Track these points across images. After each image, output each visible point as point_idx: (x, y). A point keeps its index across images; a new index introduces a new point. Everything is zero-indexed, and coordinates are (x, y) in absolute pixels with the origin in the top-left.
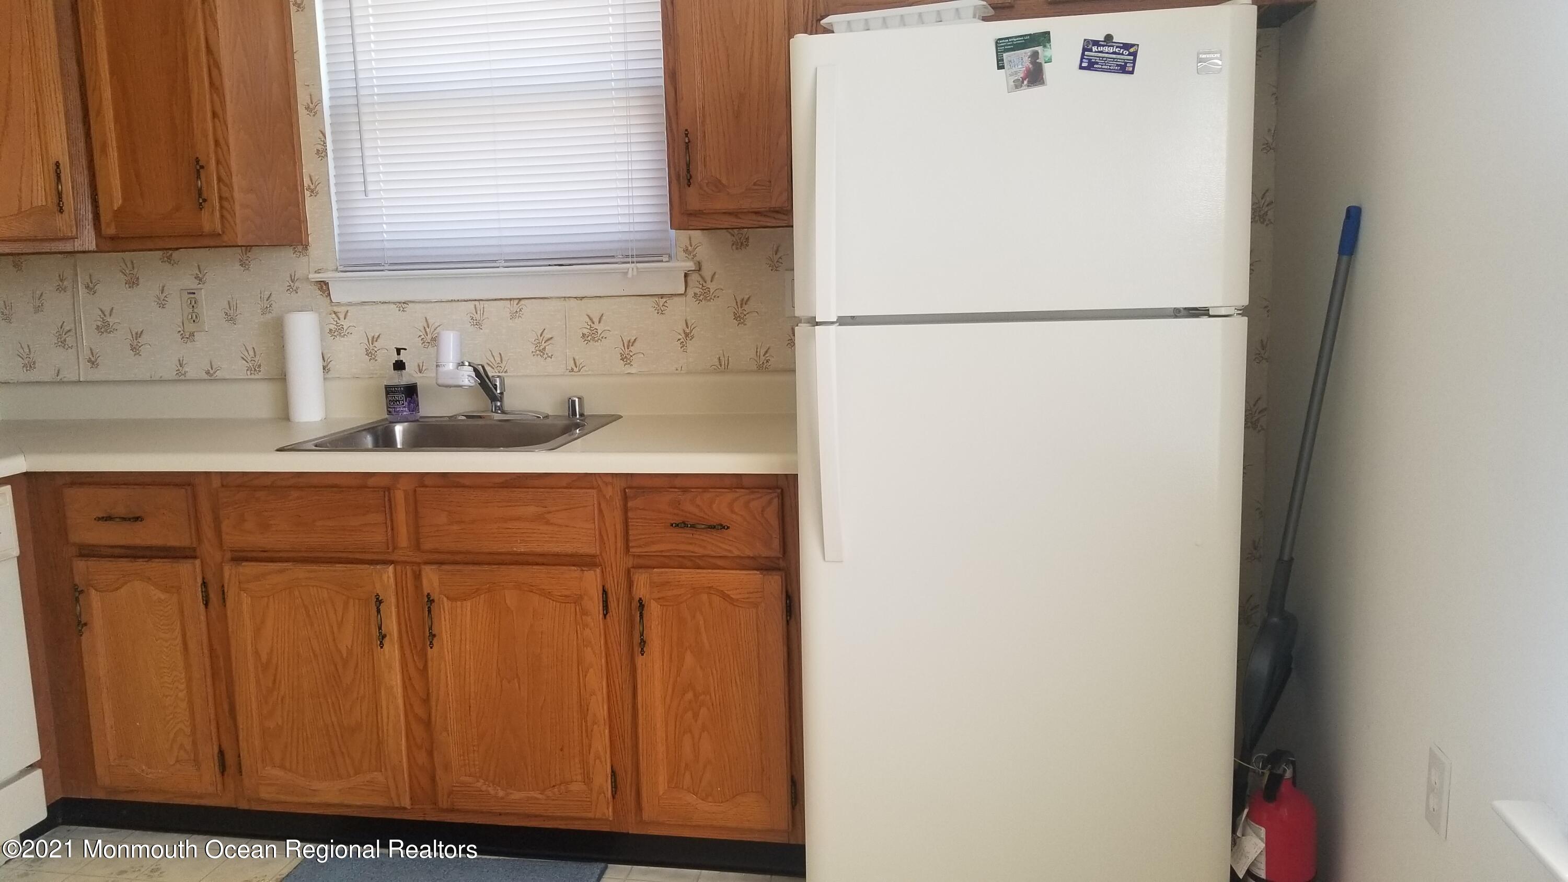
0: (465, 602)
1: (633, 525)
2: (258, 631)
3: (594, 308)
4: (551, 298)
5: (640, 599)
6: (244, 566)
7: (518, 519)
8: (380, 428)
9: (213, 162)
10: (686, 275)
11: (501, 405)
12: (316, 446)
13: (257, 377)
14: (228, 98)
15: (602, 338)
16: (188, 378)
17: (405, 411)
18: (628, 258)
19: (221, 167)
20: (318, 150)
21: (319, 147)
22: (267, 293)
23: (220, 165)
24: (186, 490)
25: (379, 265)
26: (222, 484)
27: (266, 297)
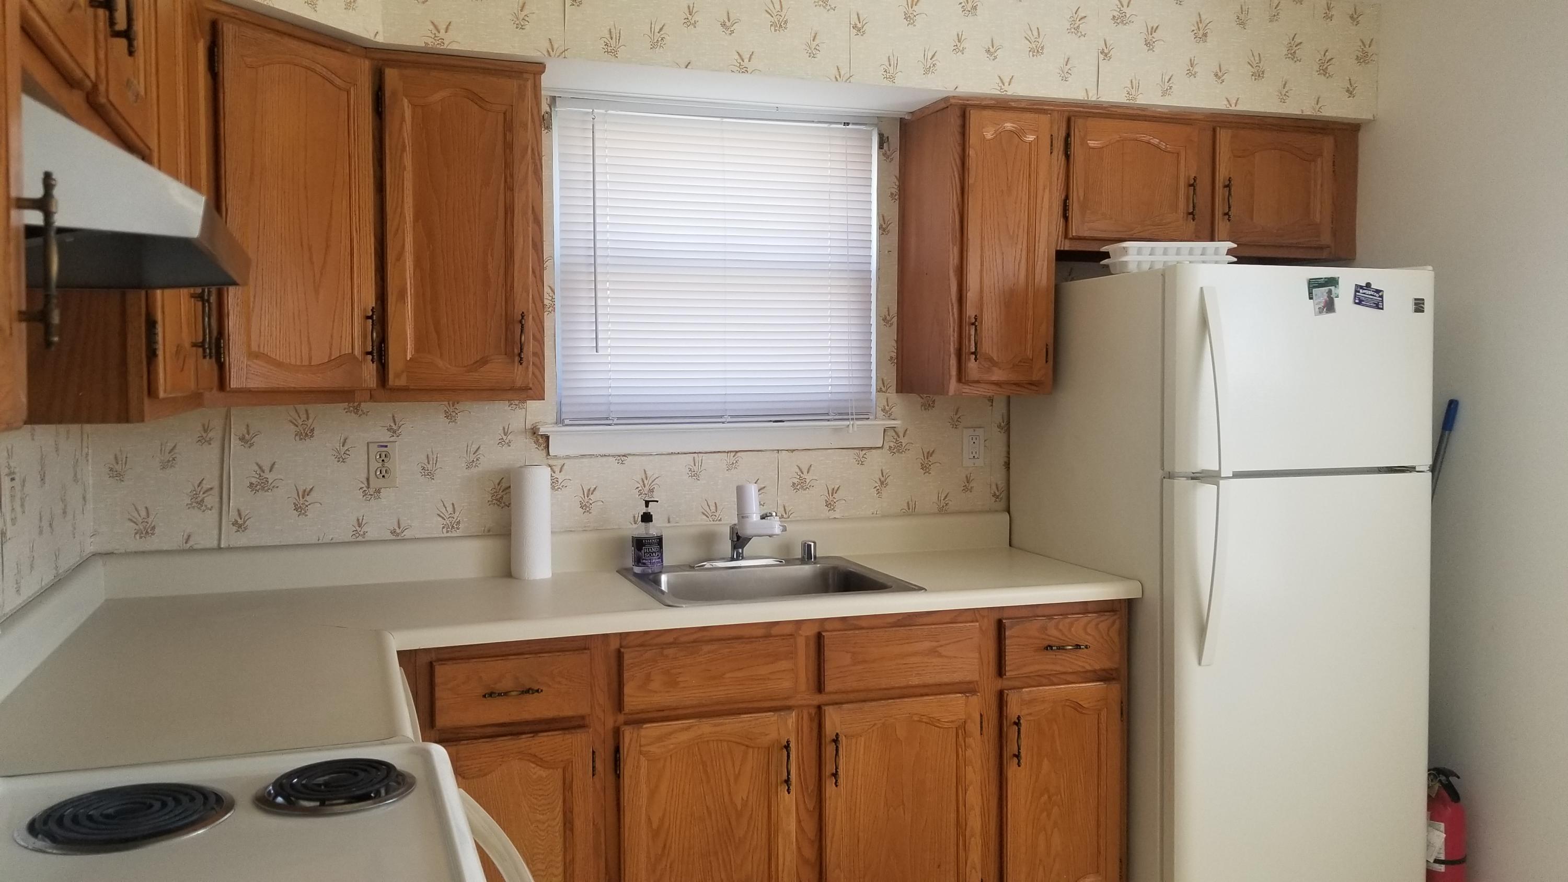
1: (1009, 652)
2: (652, 795)
3: (803, 460)
4: (766, 450)
5: (1019, 716)
7: (915, 654)
9: (530, 318)
10: (884, 432)
11: (742, 552)
15: (810, 486)
16: (365, 539)
21: (548, 302)
22: (475, 447)
23: (534, 321)
24: (587, 654)
26: (620, 644)
27: (473, 450)
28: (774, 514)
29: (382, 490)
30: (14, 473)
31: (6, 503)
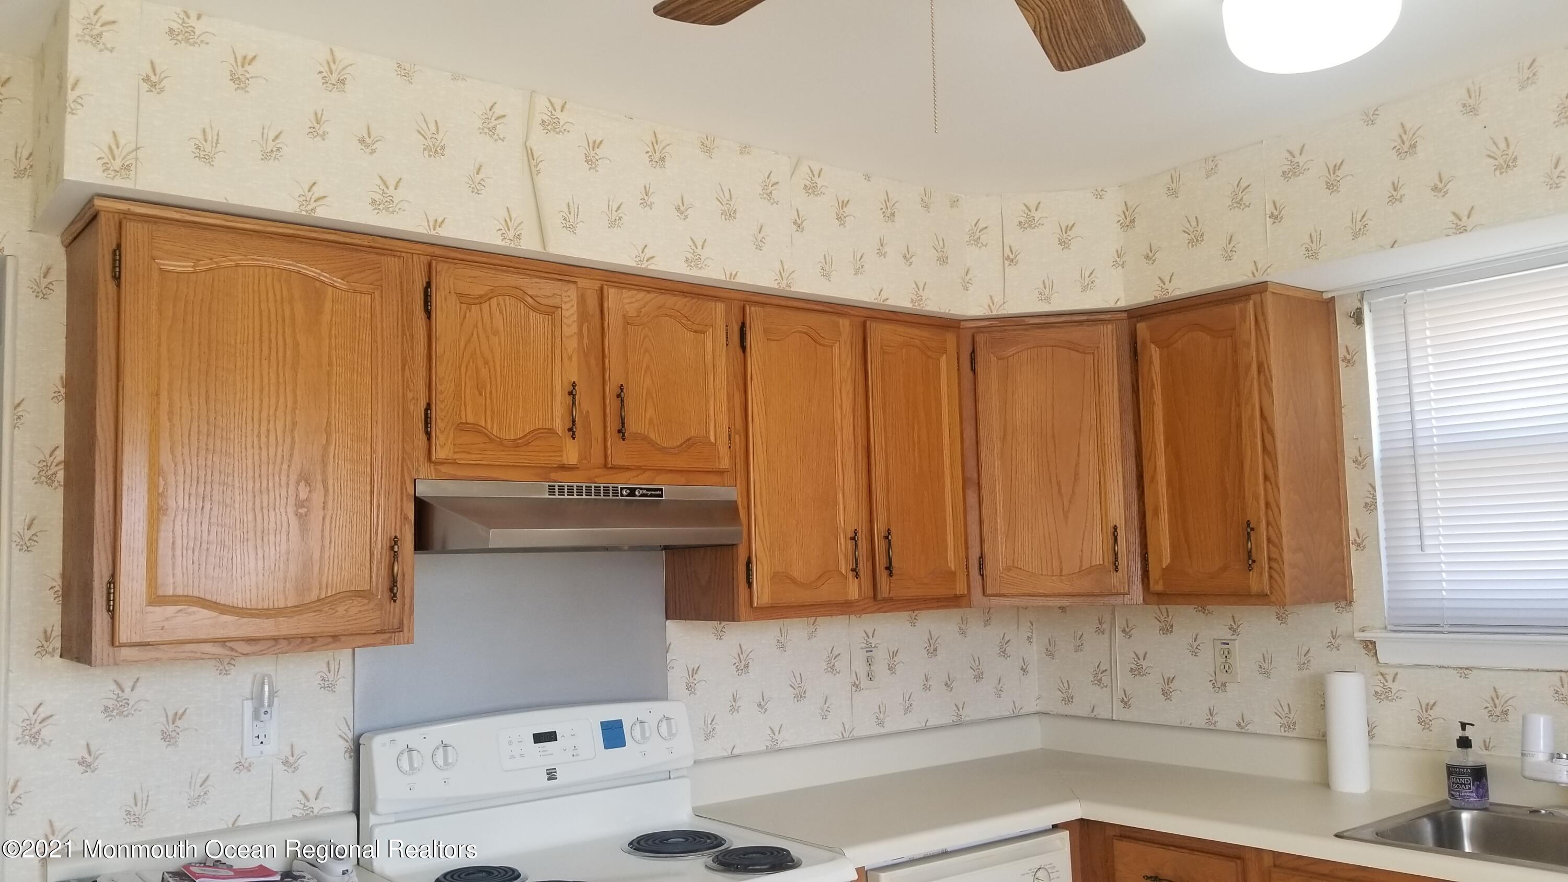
8: (1443, 813)
9: (1263, 525)
13: (1290, 735)
14: (1280, 461)
17: (1472, 797)
19: (1271, 529)
20: (1366, 504)
21: (1368, 500)
22: (1305, 649)
23: (1270, 527)
24: (1236, 865)
25: (1436, 625)
27: (1304, 652)
29: (1227, 684)
30: (875, 647)
31: (860, 666)
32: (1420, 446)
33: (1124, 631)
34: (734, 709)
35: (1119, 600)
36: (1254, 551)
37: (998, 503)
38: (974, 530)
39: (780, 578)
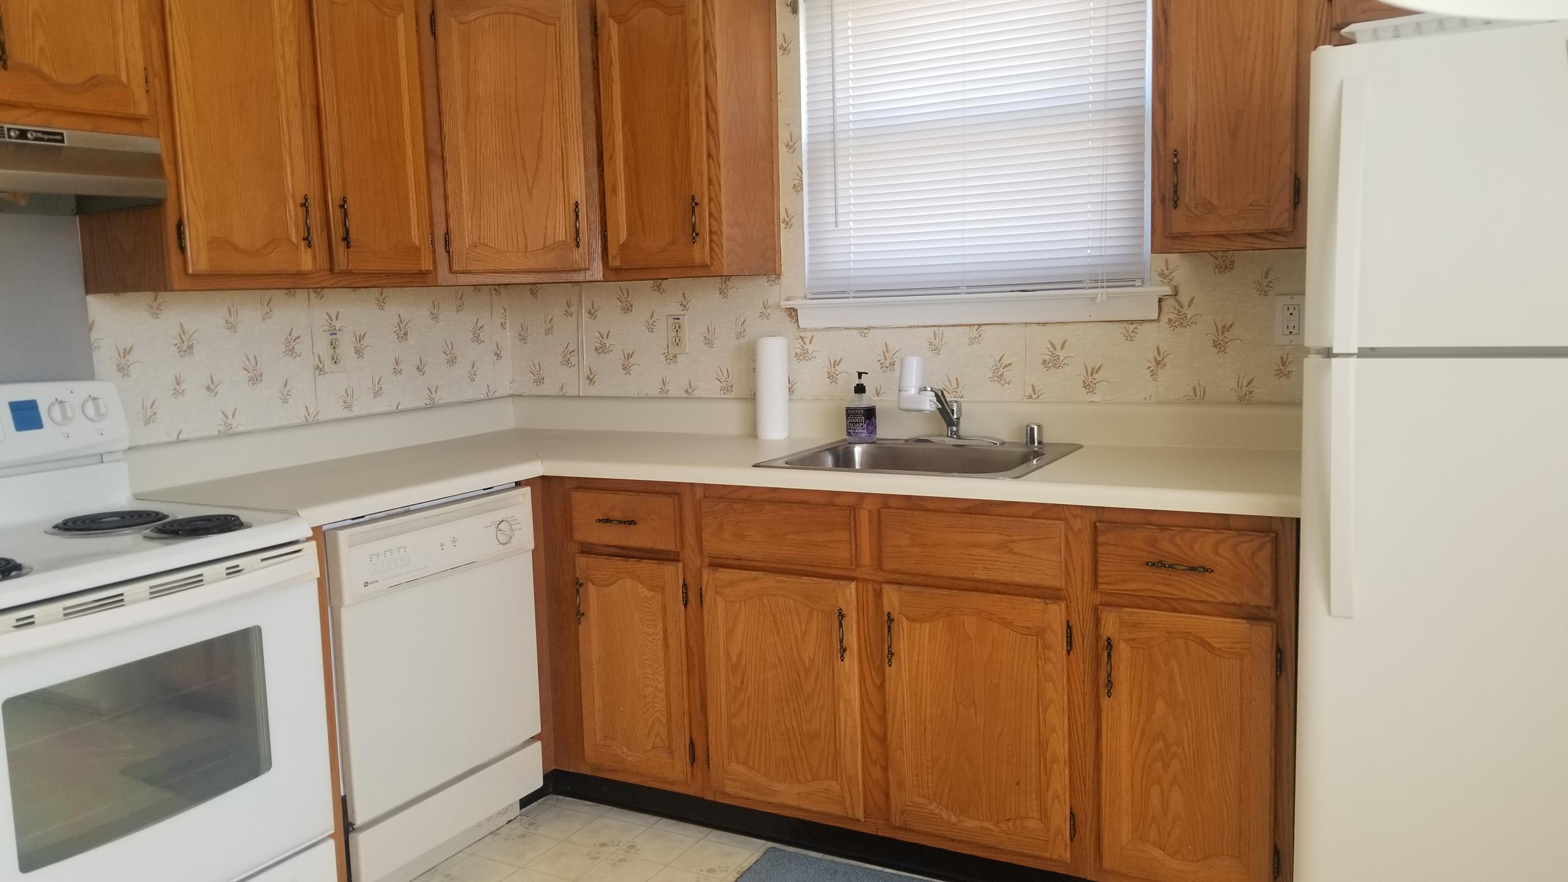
0: (923, 625)
1: (1102, 561)
2: (730, 633)
3: (1057, 335)
4: (1013, 324)
5: (1109, 639)
6: (720, 572)
7: (980, 545)
8: (841, 448)
9: (706, 200)
10: (1160, 300)
11: (957, 430)
12: (787, 463)
13: (728, 396)
14: (721, 139)
15: (1064, 364)
16: (668, 396)
17: (864, 433)
18: (1096, 282)
19: (712, 204)
20: (795, 185)
21: (796, 182)
22: (742, 319)
23: (711, 202)
24: (674, 499)
25: (844, 292)
26: (704, 494)
27: (741, 323)
28: (929, 389)
29: (678, 356)
30: (339, 330)
31: (323, 349)
32: (838, 131)
33: (589, 313)
34: (178, 392)
35: (580, 277)
36: (697, 224)
37: (463, 177)
38: (438, 205)
39: (217, 244)
